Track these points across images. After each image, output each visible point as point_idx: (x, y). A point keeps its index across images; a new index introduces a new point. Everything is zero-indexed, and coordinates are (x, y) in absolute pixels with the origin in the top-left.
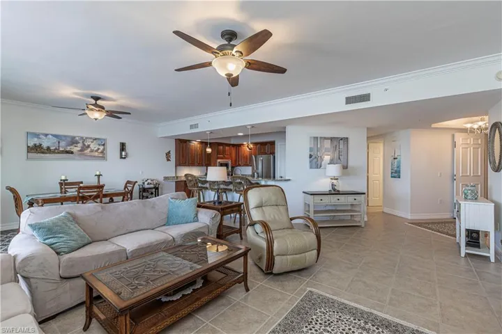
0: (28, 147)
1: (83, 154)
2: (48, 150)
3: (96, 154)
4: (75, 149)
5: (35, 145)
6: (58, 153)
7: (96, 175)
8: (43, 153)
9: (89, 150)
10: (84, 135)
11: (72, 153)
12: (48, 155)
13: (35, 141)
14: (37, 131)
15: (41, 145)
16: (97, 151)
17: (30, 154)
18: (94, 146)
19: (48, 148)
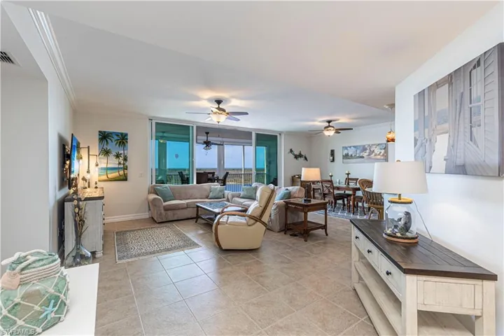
0: (343, 156)
1: (370, 158)
2: (352, 157)
3: (379, 157)
4: (365, 154)
5: (346, 154)
6: (356, 158)
9: (374, 154)
10: (371, 143)
11: (363, 157)
13: (346, 152)
14: (347, 146)
15: (348, 154)
16: (379, 155)
17: (344, 160)
18: (377, 151)
19: (351, 155)
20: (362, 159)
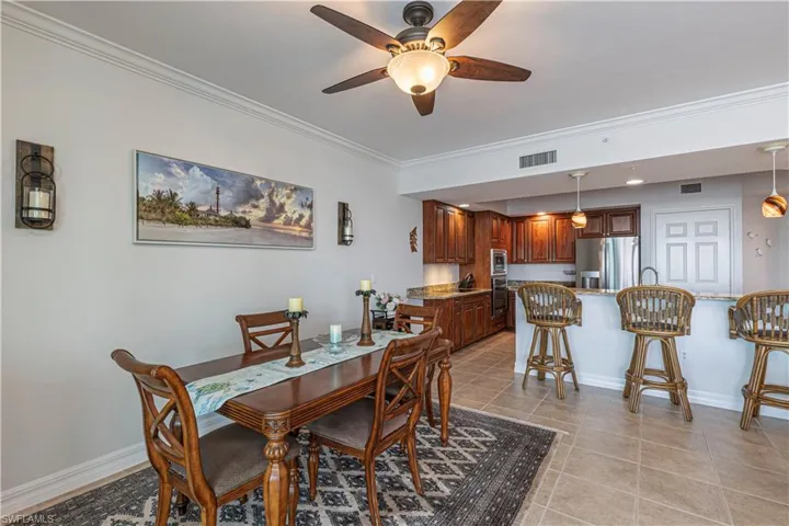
0: (139, 200)
1: (271, 231)
2: (193, 216)
3: (297, 230)
5: (159, 194)
6: (217, 224)
7: (358, 293)
8: (179, 222)
11: (247, 225)
12: (190, 230)
14: (164, 152)
15: (173, 196)
17: (145, 226)
19: (193, 207)
20: (244, 231)
